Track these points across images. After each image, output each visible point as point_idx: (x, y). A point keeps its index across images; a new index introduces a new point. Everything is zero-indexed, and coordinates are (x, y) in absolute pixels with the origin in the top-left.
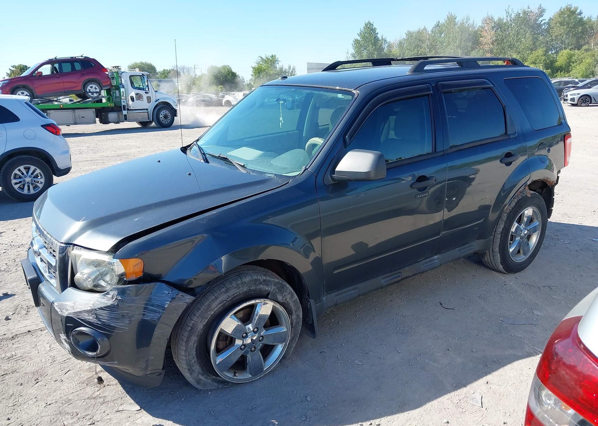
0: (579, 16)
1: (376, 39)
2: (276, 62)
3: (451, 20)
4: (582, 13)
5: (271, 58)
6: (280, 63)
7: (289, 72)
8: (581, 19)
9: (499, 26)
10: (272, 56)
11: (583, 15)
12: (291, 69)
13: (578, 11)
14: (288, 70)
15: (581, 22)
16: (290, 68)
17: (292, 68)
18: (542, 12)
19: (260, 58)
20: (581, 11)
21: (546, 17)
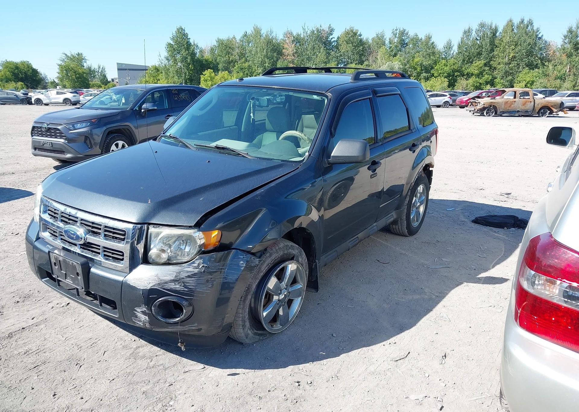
0: (360, 37)
1: (189, 45)
2: (83, 61)
3: (257, 31)
4: (362, 35)
5: (77, 56)
6: (87, 61)
7: (98, 71)
8: (361, 40)
9: (297, 40)
10: (78, 54)
11: (362, 37)
12: (101, 69)
13: (359, 33)
14: (98, 70)
15: (361, 43)
16: (99, 67)
17: (101, 67)
18: (331, 31)
19: (64, 55)
20: (360, 33)
21: (335, 36)
